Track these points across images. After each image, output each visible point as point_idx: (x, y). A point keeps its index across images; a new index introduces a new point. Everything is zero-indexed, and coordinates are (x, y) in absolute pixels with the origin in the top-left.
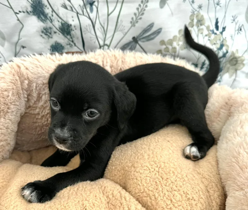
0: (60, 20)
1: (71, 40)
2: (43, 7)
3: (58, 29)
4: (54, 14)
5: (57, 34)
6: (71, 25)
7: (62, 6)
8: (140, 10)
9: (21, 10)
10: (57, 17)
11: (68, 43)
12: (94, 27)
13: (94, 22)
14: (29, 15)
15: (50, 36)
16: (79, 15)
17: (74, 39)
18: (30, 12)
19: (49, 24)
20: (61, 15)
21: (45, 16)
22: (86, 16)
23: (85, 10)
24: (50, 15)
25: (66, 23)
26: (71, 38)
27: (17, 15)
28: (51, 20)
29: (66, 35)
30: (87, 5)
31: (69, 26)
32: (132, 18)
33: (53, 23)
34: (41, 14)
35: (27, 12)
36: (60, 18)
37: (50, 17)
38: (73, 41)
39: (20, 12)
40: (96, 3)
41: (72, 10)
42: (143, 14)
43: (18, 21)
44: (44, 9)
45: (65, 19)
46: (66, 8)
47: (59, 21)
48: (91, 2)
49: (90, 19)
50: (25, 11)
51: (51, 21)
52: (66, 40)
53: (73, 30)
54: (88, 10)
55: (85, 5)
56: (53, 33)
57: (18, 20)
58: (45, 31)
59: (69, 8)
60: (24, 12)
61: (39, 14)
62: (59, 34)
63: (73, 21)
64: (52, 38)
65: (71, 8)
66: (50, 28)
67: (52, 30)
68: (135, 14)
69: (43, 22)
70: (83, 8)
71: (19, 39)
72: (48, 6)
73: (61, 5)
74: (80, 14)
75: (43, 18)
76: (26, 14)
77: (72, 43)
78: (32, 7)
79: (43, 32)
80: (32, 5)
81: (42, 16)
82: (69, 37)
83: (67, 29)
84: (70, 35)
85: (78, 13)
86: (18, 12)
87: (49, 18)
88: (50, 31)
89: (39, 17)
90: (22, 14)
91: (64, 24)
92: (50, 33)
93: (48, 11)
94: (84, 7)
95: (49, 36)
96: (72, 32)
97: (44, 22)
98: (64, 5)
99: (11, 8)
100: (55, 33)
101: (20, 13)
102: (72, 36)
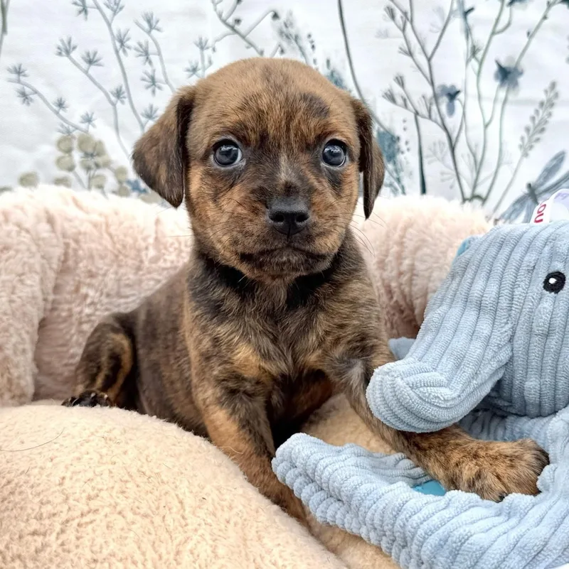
1: (395, 175)
7: (383, 96)
8: (537, 122)
12: (453, 149)
13: (454, 136)
16: (419, 118)
22: (436, 122)
23: (434, 108)
26: (396, 171)
30: (442, 95)
32: (522, 138)
38: (399, 180)
40: (461, 96)
41: (406, 106)
42: (543, 130)
48: (452, 92)
49: (445, 129)
53: (403, 153)
54: (444, 108)
55: (436, 97)
63: (405, 129)
65: (405, 100)
68: (528, 130)
70: (431, 104)
73: (381, 93)
74: (423, 117)
84: (395, 163)
85: (417, 113)
91: (384, 134)
94: (433, 101)
96: (400, 157)
98: (389, 93)
102: (399, 166)
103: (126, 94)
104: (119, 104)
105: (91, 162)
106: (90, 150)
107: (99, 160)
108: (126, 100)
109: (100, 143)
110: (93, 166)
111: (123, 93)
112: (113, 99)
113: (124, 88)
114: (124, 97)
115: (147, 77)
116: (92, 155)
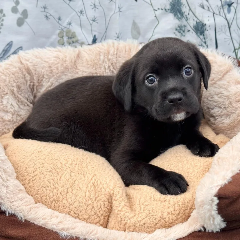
0: (196, 19)
1: (204, 40)
2: (181, 5)
3: (192, 27)
4: (191, 13)
5: (190, 32)
6: (205, 24)
7: (199, 6)
9: (160, 8)
10: (193, 15)
11: (200, 44)
12: (229, 28)
13: (230, 23)
14: (166, 12)
15: (183, 34)
17: (207, 40)
18: (168, 10)
19: (184, 22)
20: (197, 14)
21: (182, 14)
22: (222, 16)
23: (222, 10)
24: (186, 14)
25: (201, 22)
26: (204, 38)
27: (155, 11)
28: (187, 18)
29: (199, 34)
30: (225, 5)
31: (203, 25)
33: (188, 21)
34: (177, 12)
35: (165, 10)
36: (196, 17)
37: (186, 16)
38: (205, 43)
39: (159, 9)
40: (234, 5)
41: (209, 10)
43: (155, 18)
44: (181, 7)
45: (200, 19)
46: (203, 8)
47: (194, 20)
48: (230, 4)
49: (226, 19)
50: (163, 8)
51: (186, 19)
52: (199, 40)
53: (207, 30)
54: (226, 11)
55: (222, 6)
56: (186, 31)
57: (156, 16)
58: (178, 29)
59: (206, 8)
60: (162, 9)
61: (176, 12)
62: (192, 33)
63: (209, 20)
64: (184, 36)
65: (209, 8)
66: (185, 26)
67: (186, 28)
69: (179, 20)
70: (220, 9)
71: (152, 36)
72: (186, 5)
73: (198, 5)
74: (217, 14)
75: (179, 16)
76: (164, 11)
78: (170, 5)
79: (176, 29)
80: (171, 3)
81: (178, 14)
82: (202, 37)
83: (201, 28)
84: (204, 35)
85: (214, 13)
86: (157, 9)
87: (185, 17)
88: (183, 29)
89: (175, 15)
90: (160, 11)
91: (199, 22)
92: (184, 31)
93: (185, 9)
94: (221, 7)
95: (182, 34)
96: (206, 33)
97: (180, 19)
98: (202, 5)
99: (151, 5)
100: (189, 31)
101: (158, 10)
102: (205, 36)
103: (84, 12)
104: (81, 16)
105: (71, 41)
106: (70, 36)
107: (74, 40)
108: (85, 15)
109: (74, 33)
110: (71, 42)
111: (83, 11)
112: (79, 14)
113: (84, 10)
114: (84, 13)
115: (92, 5)
116: (71, 38)
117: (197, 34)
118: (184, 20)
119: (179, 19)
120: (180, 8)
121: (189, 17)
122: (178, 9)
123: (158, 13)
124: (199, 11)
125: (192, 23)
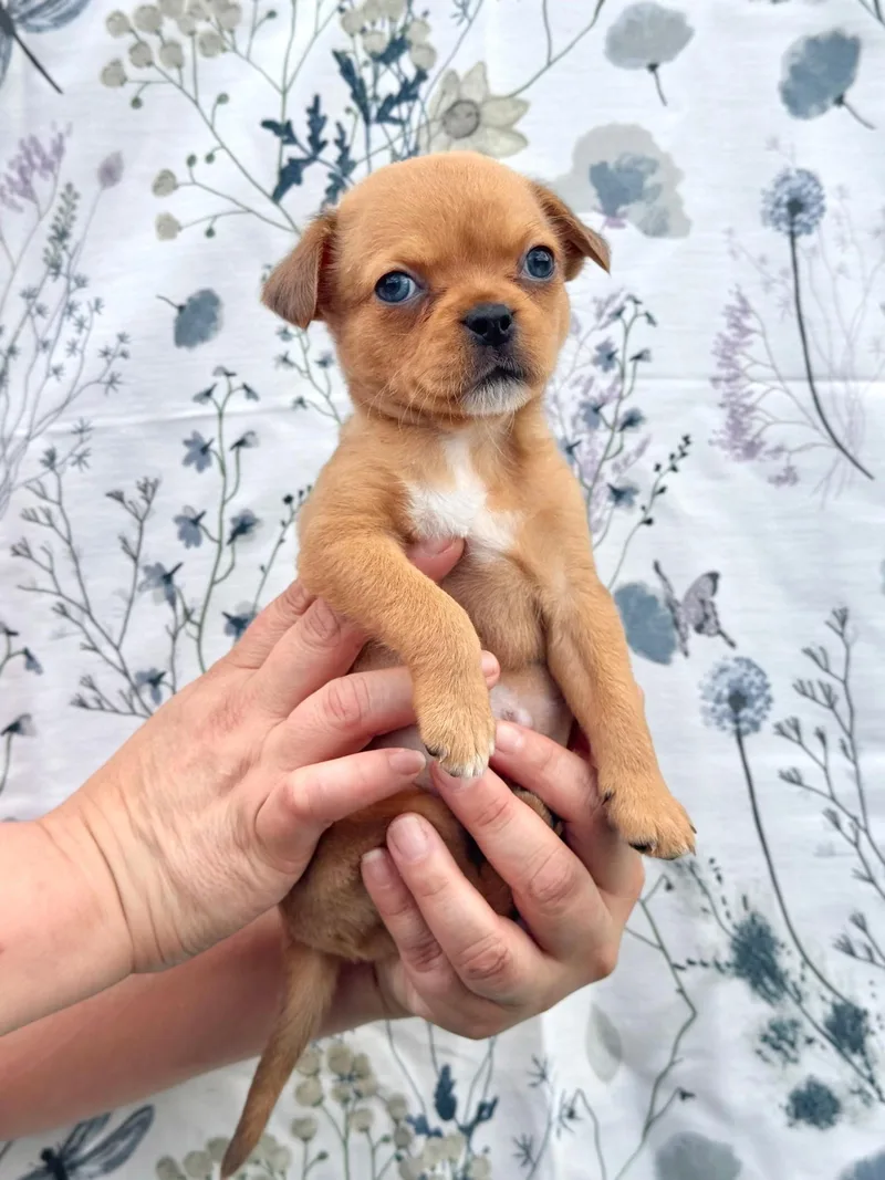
0: (829, 996)
2: (772, 947)
3: (821, 1025)
4: (809, 973)
5: (817, 1047)
6: (865, 1013)
9: (695, 958)
10: (818, 982)
11: (856, 1088)
14: (720, 976)
15: (792, 1053)
17: (876, 1069)
18: (728, 965)
19: (790, 1010)
20: (832, 978)
21: (778, 978)
24: (794, 977)
25: (849, 1004)
27: (679, 973)
28: (798, 992)
29: (847, 1050)
31: (859, 1016)
33: (805, 1005)
34: (762, 972)
35: (718, 965)
36: (829, 987)
37: (794, 984)
39: (691, 963)
43: (679, 997)
44: (774, 955)
45: (845, 992)
46: (850, 951)
47: (823, 998)
50: (708, 959)
51: (796, 996)
52: (849, 1072)
56: (801, 1041)
57: (681, 991)
58: (772, 1034)
59: (860, 952)
60: (704, 965)
61: (758, 974)
62: (823, 1047)
64: (795, 1061)
66: (795, 1024)
67: (799, 1030)
69: (769, 1001)
71: (672, 1063)
72: (791, 945)
75: (771, 987)
76: (712, 971)
77: (868, 1088)
78: (734, 948)
79: (765, 1039)
80: (735, 939)
81: (767, 980)
82: (857, 1059)
83: (853, 1028)
86: (682, 963)
87: (790, 987)
88: (790, 1036)
89: (756, 984)
90: (699, 970)
92: (792, 1044)
93: (788, 962)
95: (786, 1054)
97: (774, 1000)
99: (662, 948)
100: (810, 1041)
101: (690, 968)
117: (839, 1049)
118: (789, 1001)
119: (769, 997)
120: (770, 956)
121: (804, 988)
122: (763, 963)
123: (689, 978)
124: (836, 966)
125: (819, 1010)
